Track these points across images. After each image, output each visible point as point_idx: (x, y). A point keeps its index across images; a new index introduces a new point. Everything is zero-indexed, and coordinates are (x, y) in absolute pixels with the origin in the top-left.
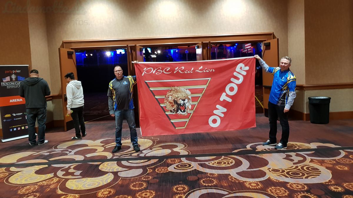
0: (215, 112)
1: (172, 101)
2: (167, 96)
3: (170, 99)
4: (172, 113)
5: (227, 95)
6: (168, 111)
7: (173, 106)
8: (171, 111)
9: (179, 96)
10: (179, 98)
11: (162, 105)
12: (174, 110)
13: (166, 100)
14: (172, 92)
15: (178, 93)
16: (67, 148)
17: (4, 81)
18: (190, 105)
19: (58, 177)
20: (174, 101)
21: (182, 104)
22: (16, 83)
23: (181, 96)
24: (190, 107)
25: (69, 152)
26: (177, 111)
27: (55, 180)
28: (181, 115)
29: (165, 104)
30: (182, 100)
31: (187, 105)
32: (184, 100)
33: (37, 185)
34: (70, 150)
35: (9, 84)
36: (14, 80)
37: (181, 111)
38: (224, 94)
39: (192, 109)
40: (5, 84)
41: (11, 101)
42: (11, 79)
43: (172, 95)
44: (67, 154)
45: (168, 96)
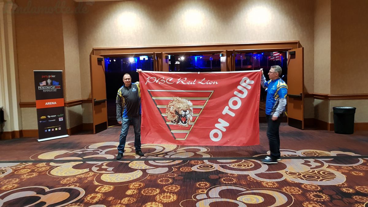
0: (217, 125)
1: (173, 112)
2: (168, 105)
3: (172, 109)
4: (173, 124)
5: (230, 109)
6: (169, 121)
7: (174, 116)
8: (172, 122)
9: (180, 107)
10: (180, 109)
11: (163, 115)
12: (175, 120)
13: (168, 110)
14: (174, 102)
15: (179, 104)
16: (98, 148)
17: (41, 85)
18: (192, 117)
19: (93, 172)
20: (176, 111)
21: (183, 116)
22: (51, 87)
23: (183, 107)
24: (191, 118)
25: (100, 152)
26: (178, 122)
27: (91, 174)
28: (182, 126)
29: (167, 114)
30: (183, 111)
31: (188, 116)
32: (185, 111)
33: (76, 177)
34: (100, 150)
35: (45, 88)
36: (49, 84)
37: (182, 122)
38: (227, 108)
39: (193, 121)
40: (42, 88)
41: (46, 104)
42: (47, 83)
43: (173, 105)
44: (98, 154)
45: (170, 106)
